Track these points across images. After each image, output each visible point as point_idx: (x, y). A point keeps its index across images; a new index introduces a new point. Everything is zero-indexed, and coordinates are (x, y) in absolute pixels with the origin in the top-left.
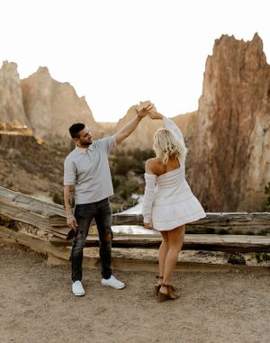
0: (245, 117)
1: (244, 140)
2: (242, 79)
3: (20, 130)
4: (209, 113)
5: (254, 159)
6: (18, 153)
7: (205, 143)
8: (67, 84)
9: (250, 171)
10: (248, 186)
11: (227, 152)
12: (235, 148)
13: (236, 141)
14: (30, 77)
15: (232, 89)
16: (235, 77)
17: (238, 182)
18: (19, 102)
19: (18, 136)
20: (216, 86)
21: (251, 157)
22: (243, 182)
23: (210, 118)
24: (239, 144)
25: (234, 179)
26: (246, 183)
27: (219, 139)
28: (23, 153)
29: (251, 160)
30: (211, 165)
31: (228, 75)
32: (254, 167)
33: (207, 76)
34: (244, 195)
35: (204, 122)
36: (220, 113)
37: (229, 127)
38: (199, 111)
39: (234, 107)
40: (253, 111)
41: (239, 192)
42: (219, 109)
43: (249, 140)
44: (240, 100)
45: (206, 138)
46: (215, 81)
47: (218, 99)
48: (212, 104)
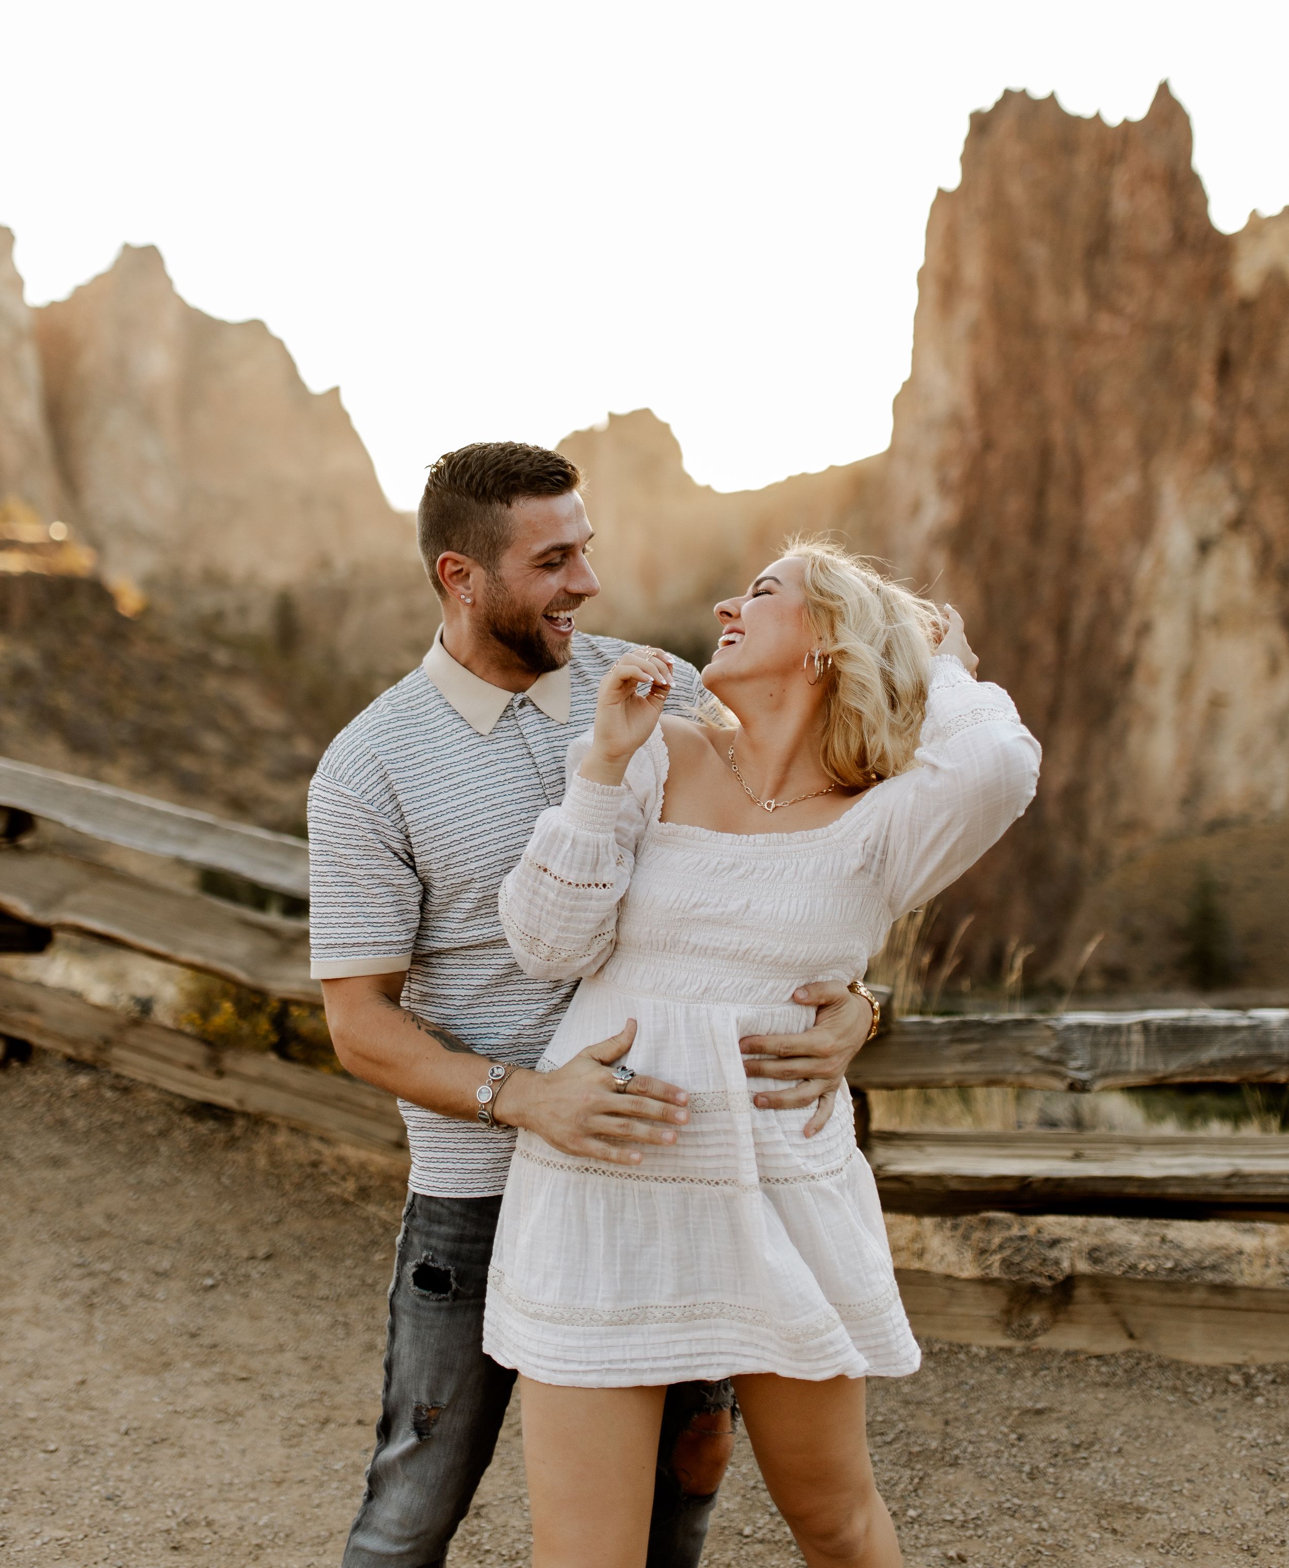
0: (1110, 480)
1: (1103, 592)
2: (1099, 298)
3: (31, 548)
4: (941, 463)
5: (1154, 680)
6: (28, 655)
8: (256, 327)
9: (1134, 739)
10: (1124, 809)
11: (1025, 649)
12: (1062, 630)
13: (1068, 597)
14: (79, 293)
15: (1052, 348)
16: (1064, 290)
17: (1075, 793)
18: (29, 412)
19: (27, 578)
20: (975, 334)
21: (1140, 676)
22: (1097, 791)
23: (944, 486)
24: (1083, 612)
26: (1113, 794)
27: (987, 591)
28: (51, 659)
29: (1139, 686)
31: (1029, 282)
32: (1151, 721)
33: (933, 290)
34: (1102, 856)
35: (918, 506)
36: (994, 463)
37: (1037, 531)
38: (891, 452)
39: (1057, 432)
40: (1148, 451)
41: (1080, 836)
42: (988, 445)
43: (1128, 592)
44: (1084, 402)
46: (970, 310)
47: (985, 398)
48: (955, 421)
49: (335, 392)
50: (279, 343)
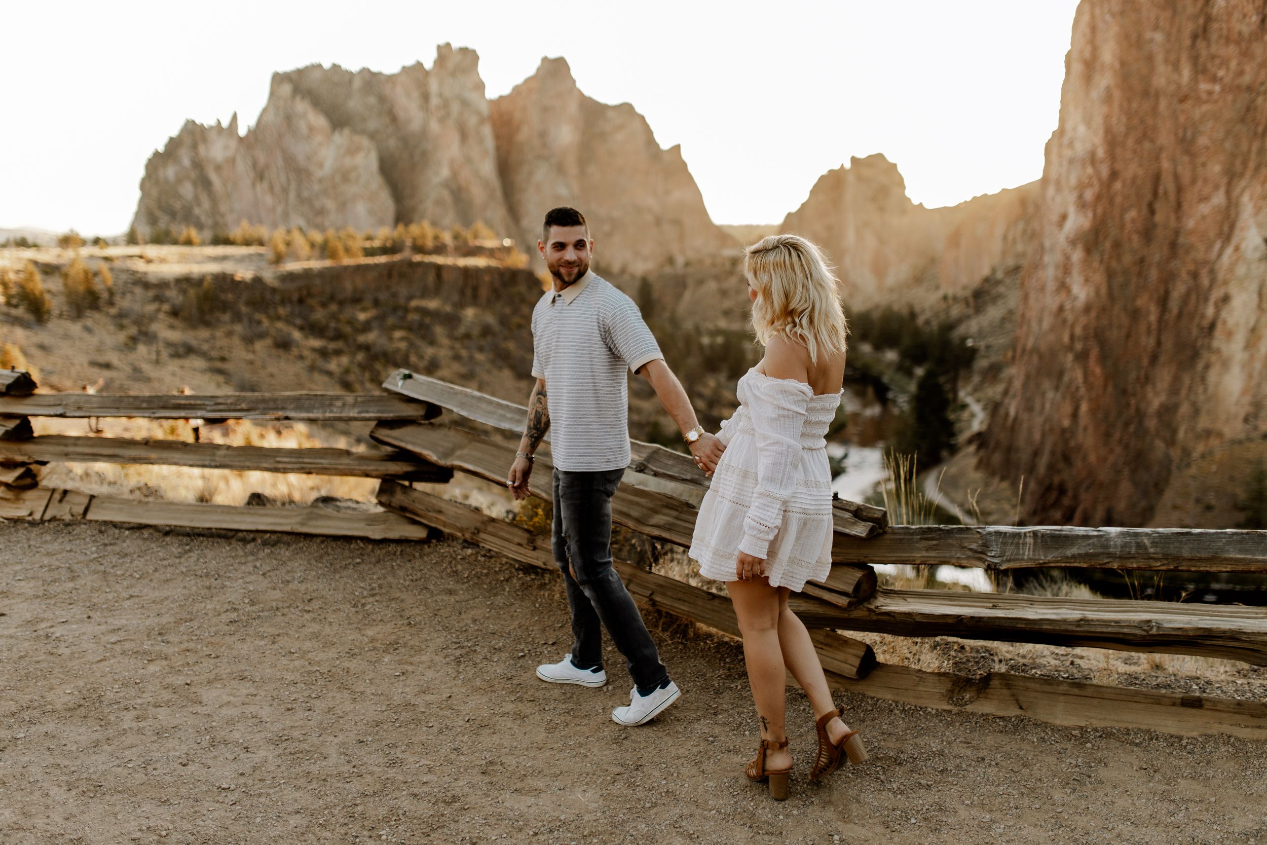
0: (1205, 199)
1: (1195, 275)
2: (1200, 70)
3: (491, 253)
4: (1081, 187)
5: (1229, 334)
6: (490, 319)
7: (1063, 286)
8: (626, 109)
9: (1212, 376)
10: (1203, 423)
11: (1135, 315)
12: (1163, 301)
13: (1168, 278)
14: (517, 90)
15: (1163, 104)
16: (1176, 67)
17: (1168, 411)
18: (488, 168)
19: (488, 270)
20: (1108, 98)
21: (1218, 332)
22: (1185, 409)
23: (1082, 205)
24: (1179, 290)
25: (1156, 399)
26: (1196, 412)
27: (1110, 275)
28: (503, 321)
29: (1218, 341)
30: (1082, 357)
31: (1150, 59)
32: (1226, 364)
33: (1077, 67)
34: (1186, 452)
35: (1064, 217)
36: (1118, 186)
37: (1148, 234)
38: (1045, 181)
39: (1166, 165)
40: (1232, 175)
41: (1171, 442)
42: (1114, 175)
43: (1212, 272)
44: (1186, 144)
45: (1066, 269)
46: (1105, 80)
47: (1112, 142)
48: (1092, 158)
49: (677, 148)
50: (642, 118)
